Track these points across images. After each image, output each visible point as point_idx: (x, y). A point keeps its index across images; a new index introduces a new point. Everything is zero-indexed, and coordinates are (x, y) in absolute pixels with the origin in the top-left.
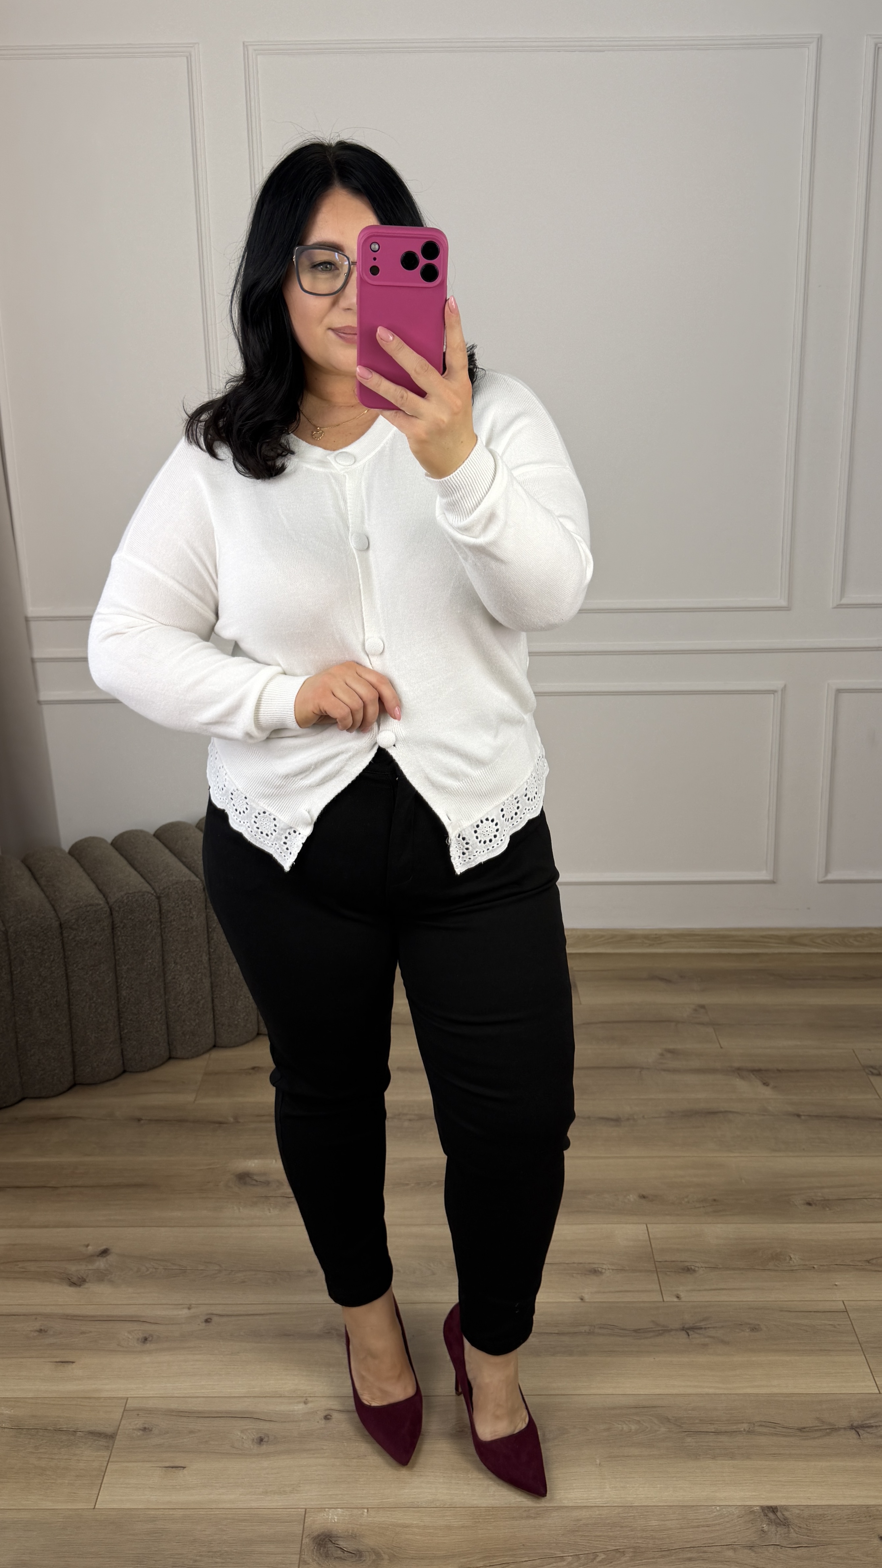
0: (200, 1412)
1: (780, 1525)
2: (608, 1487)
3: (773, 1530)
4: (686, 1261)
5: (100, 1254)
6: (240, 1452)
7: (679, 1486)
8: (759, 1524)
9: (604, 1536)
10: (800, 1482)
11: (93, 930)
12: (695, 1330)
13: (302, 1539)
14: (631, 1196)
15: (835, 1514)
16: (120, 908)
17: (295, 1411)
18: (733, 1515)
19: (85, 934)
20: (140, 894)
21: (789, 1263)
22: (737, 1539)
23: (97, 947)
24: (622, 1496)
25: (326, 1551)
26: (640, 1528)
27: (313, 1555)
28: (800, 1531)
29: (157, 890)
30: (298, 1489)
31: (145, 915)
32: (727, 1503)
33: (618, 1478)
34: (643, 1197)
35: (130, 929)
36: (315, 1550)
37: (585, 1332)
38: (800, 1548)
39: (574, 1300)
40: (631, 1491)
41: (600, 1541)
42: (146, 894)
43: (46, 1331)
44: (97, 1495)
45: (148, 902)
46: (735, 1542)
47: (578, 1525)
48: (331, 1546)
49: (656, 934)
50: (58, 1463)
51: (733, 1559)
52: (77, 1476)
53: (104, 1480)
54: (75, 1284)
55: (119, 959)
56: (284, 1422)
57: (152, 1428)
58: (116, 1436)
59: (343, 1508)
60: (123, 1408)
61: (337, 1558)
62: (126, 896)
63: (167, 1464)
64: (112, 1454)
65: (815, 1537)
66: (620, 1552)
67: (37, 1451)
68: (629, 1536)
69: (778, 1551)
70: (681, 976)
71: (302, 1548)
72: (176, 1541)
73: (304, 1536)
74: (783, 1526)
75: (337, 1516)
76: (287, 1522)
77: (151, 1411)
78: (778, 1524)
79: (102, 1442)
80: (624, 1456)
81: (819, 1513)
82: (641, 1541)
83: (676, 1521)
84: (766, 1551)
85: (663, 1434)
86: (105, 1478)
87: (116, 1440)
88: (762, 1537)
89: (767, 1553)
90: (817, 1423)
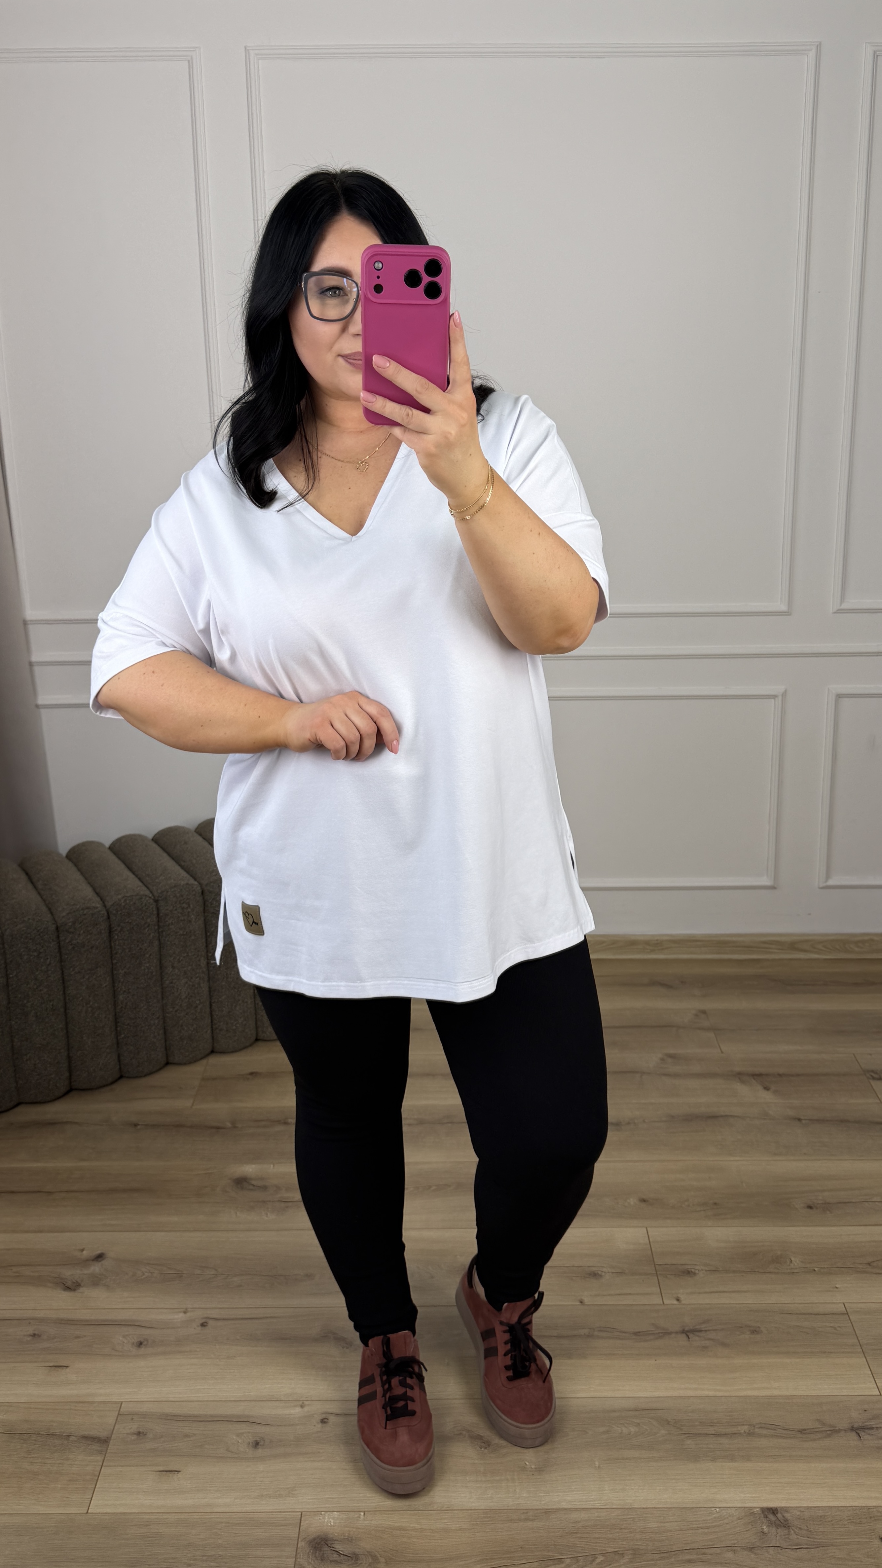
0: (195, 1416)
2: (607, 1489)
3: (773, 1531)
4: (686, 1265)
5: (95, 1259)
6: (236, 1456)
7: (678, 1487)
8: (759, 1526)
9: (603, 1538)
10: (801, 1483)
11: (90, 934)
12: (695, 1333)
13: (298, 1542)
14: (631, 1199)
15: (836, 1515)
16: (117, 911)
17: (291, 1415)
18: (733, 1516)
19: (81, 937)
20: (138, 897)
21: (789, 1265)
22: (736, 1541)
23: (94, 951)
24: (621, 1498)
25: (322, 1555)
26: (639, 1530)
27: (310, 1559)
28: (800, 1532)
29: (155, 893)
30: (294, 1493)
31: (142, 919)
32: (727, 1505)
33: (617, 1480)
34: (643, 1200)
35: (127, 933)
36: (311, 1553)
37: (586, 1335)
38: (800, 1549)
39: (573, 1303)
40: (630, 1493)
41: (599, 1543)
42: (144, 897)
43: (39, 1336)
44: (90, 1499)
45: (146, 905)
46: (734, 1544)
47: (577, 1527)
48: (326, 1549)
49: (657, 940)
50: (51, 1468)
51: (733, 1561)
52: (70, 1481)
53: (98, 1484)
54: (70, 1288)
55: (117, 963)
56: (281, 1426)
57: (147, 1432)
58: (110, 1440)
59: (339, 1511)
60: (118, 1412)
61: (332, 1561)
62: (124, 899)
63: (161, 1468)
64: (106, 1459)
65: (816, 1539)
66: (619, 1554)
67: (30, 1456)
68: (629, 1538)
69: (778, 1553)
70: (682, 982)
71: (298, 1552)
72: (170, 1546)
73: (300, 1540)
74: (783, 1528)
75: (334, 1520)
76: (283, 1526)
77: (146, 1415)
78: (778, 1526)
79: (96, 1447)
80: (623, 1459)
81: (820, 1515)
82: (640, 1543)
83: (675, 1523)
84: (766, 1553)
85: (663, 1436)
86: (98, 1482)
87: (110, 1444)
88: (762, 1538)
89: (767, 1555)
90: (817, 1425)
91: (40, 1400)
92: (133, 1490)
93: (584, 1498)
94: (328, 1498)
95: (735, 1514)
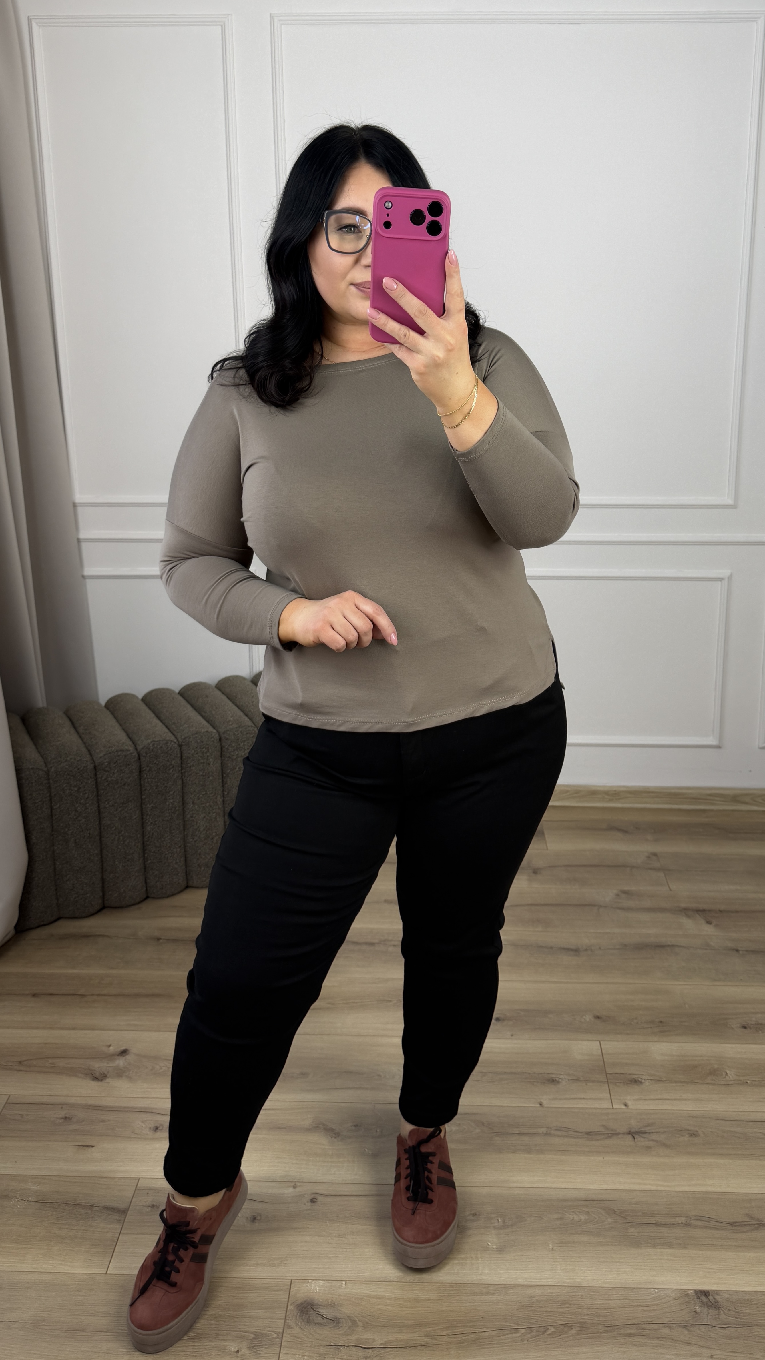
1: (710, 1306)
2: (559, 1269)
3: (705, 1311)
4: (634, 1074)
5: (120, 1053)
7: (622, 1270)
8: (692, 1306)
9: (555, 1312)
10: (731, 1270)
11: (123, 773)
12: (640, 1134)
13: (287, 1306)
14: (587, 1016)
15: (761, 1299)
16: (146, 754)
17: (285, 1194)
18: (670, 1297)
19: (115, 776)
20: (165, 742)
21: (725, 1077)
22: (672, 1319)
23: (126, 787)
24: (572, 1277)
25: (307, 1317)
26: (586, 1305)
27: (297, 1321)
28: (729, 1313)
29: (180, 740)
30: (285, 1262)
31: (168, 761)
32: (665, 1287)
33: (568, 1261)
34: (598, 1017)
35: (155, 772)
36: (298, 1316)
37: (543, 1133)
38: (729, 1328)
39: (533, 1105)
40: (580, 1273)
41: (551, 1316)
42: (170, 742)
43: (70, 1119)
44: (109, 1262)
45: (171, 749)
46: (670, 1321)
47: (531, 1302)
48: (312, 1313)
49: (615, 791)
50: (76, 1233)
51: (669, 1336)
52: (94, 1245)
53: (116, 1249)
54: (98, 1079)
55: (145, 798)
56: (276, 1203)
58: (128, 1211)
59: (324, 1280)
60: (135, 1187)
61: (318, 1323)
62: (152, 743)
64: (123, 1227)
65: (742, 1319)
66: (568, 1326)
67: (58, 1223)
68: (577, 1313)
69: (709, 1330)
70: (636, 828)
71: (287, 1314)
73: (289, 1304)
74: (714, 1309)
75: (319, 1287)
76: (274, 1291)
77: (159, 1190)
78: (710, 1307)
79: (116, 1216)
80: (574, 1243)
81: (746, 1298)
82: (587, 1318)
83: (619, 1301)
84: (698, 1330)
85: (610, 1224)
86: (116, 1247)
87: (128, 1215)
88: (695, 1317)
89: (699, 1332)
90: (746, 1219)
91: (69, 1174)
93: (539, 1276)
94: (315, 1268)
95: (671, 1295)
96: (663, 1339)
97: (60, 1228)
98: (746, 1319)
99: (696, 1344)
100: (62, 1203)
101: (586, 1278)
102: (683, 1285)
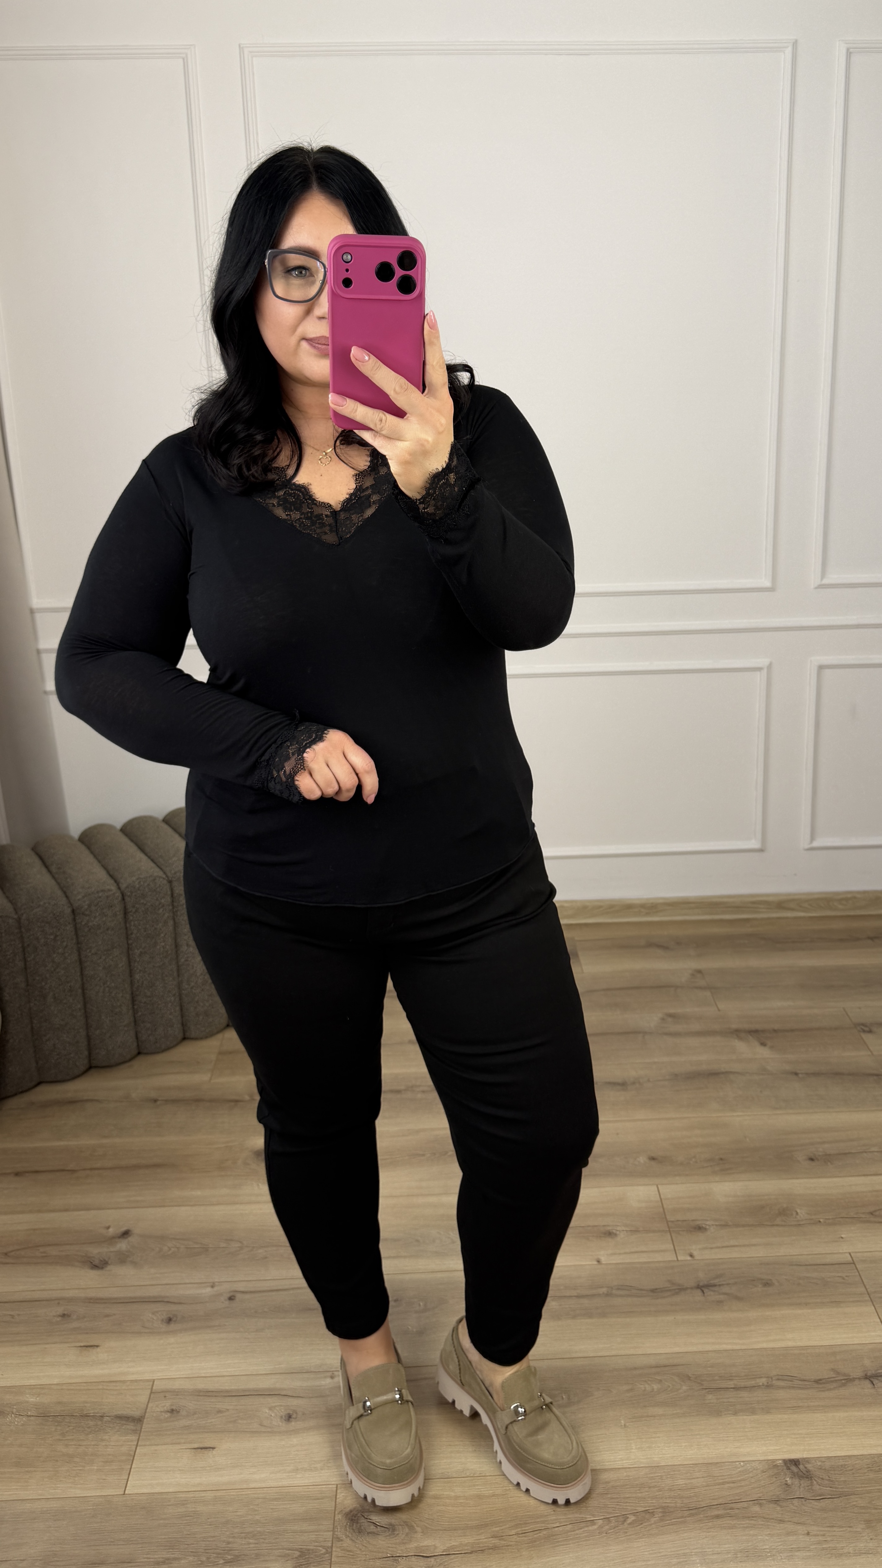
0: (227, 1391)
1: (803, 1477)
2: (634, 1448)
3: (796, 1483)
4: (697, 1220)
5: (122, 1235)
6: (269, 1430)
7: (702, 1443)
8: (783, 1478)
9: (633, 1497)
10: (820, 1434)
11: (106, 916)
12: (711, 1288)
13: (335, 1515)
14: (640, 1158)
15: (856, 1464)
16: (132, 893)
17: (322, 1386)
18: (757, 1470)
19: (97, 920)
20: (152, 878)
21: (796, 1217)
22: (762, 1494)
23: (110, 932)
24: (649, 1457)
25: (358, 1527)
26: (667, 1487)
27: (346, 1532)
28: (822, 1482)
29: (169, 875)
30: (328, 1465)
31: (157, 899)
32: (751, 1459)
33: (643, 1438)
34: (653, 1159)
35: (142, 913)
36: (347, 1526)
37: (603, 1294)
38: (824, 1500)
39: (591, 1263)
40: (657, 1451)
41: (628, 1503)
42: (158, 879)
43: (69, 1316)
44: (126, 1481)
45: (160, 886)
46: (760, 1497)
47: (606, 1488)
48: (361, 1521)
49: (653, 903)
50: (86, 1450)
51: (760, 1514)
52: (107, 1462)
53: (134, 1464)
54: (97, 1267)
55: (132, 943)
57: (180, 1410)
58: (144, 1419)
60: (151, 1389)
61: (368, 1533)
62: (138, 881)
63: (196, 1446)
64: (140, 1438)
65: (838, 1488)
66: (650, 1513)
67: (64, 1439)
68: (658, 1497)
70: (677, 943)
71: (333, 1525)
72: (209, 1524)
73: (336, 1513)
74: (806, 1479)
76: (317, 1499)
77: (178, 1392)
78: (801, 1478)
79: (131, 1426)
80: (648, 1416)
81: (840, 1464)
82: (669, 1501)
83: (702, 1479)
84: (791, 1505)
85: (685, 1392)
86: (134, 1462)
87: (144, 1423)
88: (787, 1490)
89: (792, 1507)
90: (832, 1374)
91: (73, 1381)
92: (169, 1469)
93: (612, 1458)
95: (759, 1468)
96: (753, 1518)
97: (66, 1445)
98: (842, 1488)
99: (790, 1521)
100: (66, 1416)
101: (664, 1455)
102: (770, 1455)
